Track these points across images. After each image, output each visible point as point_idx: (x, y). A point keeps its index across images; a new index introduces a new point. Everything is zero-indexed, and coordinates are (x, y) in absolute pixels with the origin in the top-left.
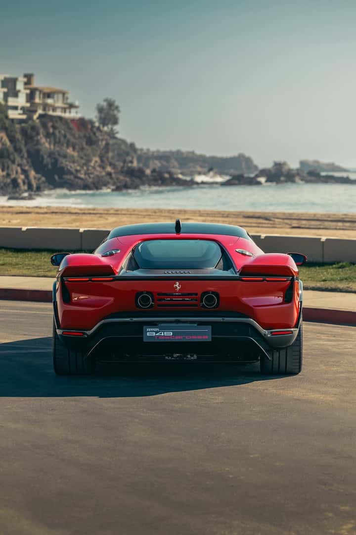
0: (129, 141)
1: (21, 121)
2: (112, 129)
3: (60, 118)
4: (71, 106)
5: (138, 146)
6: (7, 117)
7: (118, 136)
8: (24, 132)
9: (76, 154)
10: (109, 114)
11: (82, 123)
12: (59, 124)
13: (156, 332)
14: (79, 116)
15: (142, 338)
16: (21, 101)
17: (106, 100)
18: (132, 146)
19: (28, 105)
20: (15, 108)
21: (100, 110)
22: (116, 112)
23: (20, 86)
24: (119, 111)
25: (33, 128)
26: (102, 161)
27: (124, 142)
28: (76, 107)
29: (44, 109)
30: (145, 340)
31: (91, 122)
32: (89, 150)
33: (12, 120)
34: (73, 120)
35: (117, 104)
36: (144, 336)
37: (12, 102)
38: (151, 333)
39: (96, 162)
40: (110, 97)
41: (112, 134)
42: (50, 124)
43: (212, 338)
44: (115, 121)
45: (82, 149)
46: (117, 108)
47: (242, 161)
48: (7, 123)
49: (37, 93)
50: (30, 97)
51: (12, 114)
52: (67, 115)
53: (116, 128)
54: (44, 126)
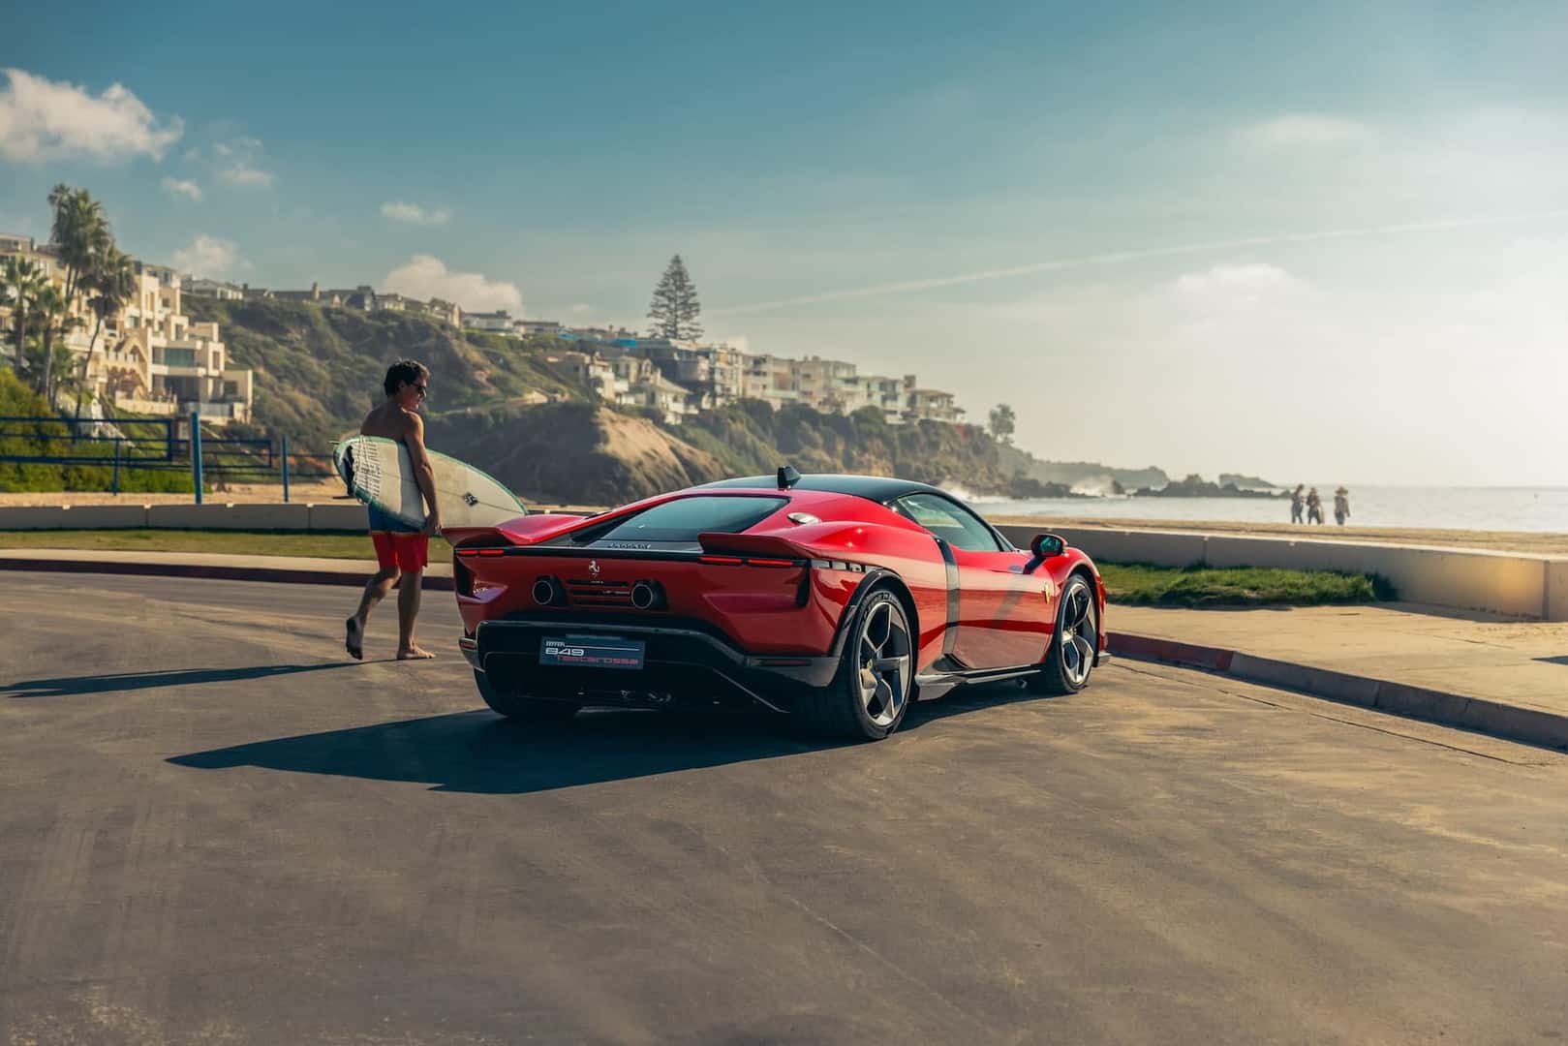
0: (1025, 450)
1: (901, 427)
2: (1006, 438)
3: (944, 424)
4: (958, 411)
5: (1037, 456)
6: (884, 423)
7: (1013, 445)
8: (902, 438)
9: (960, 464)
10: (1003, 419)
11: (969, 430)
12: (942, 431)
13: (560, 649)
14: (965, 422)
15: (539, 656)
16: (901, 404)
17: (1000, 406)
18: (1029, 456)
19: (908, 409)
20: (895, 412)
21: (993, 416)
22: (1011, 419)
23: (900, 388)
24: (1014, 418)
25: (914, 435)
26: (990, 471)
27: (1019, 452)
28: (963, 412)
29: (927, 414)
30: (542, 661)
31: (980, 429)
32: (975, 460)
33: (891, 426)
34: (959, 426)
35: (1012, 410)
36: (541, 654)
37: (890, 405)
38: (552, 649)
39: (983, 473)
40: (1007, 402)
41: (1007, 443)
42: (932, 431)
43: (645, 662)
44: (1010, 429)
45: (968, 458)
46: (1012, 414)
47: (1155, 472)
48: (884, 428)
49: (919, 397)
50: (912, 401)
51: (891, 420)
52: (950, 421)
53: (1011, 436)
54: (926, 432)
